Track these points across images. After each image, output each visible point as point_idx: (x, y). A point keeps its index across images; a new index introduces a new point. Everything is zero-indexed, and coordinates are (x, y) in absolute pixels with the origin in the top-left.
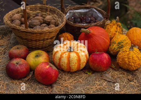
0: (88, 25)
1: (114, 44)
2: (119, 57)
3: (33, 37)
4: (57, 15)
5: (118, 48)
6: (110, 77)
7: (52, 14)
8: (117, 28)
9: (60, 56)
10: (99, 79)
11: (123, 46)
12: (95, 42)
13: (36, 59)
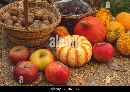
0: (80, 16)
1: (111, 32)
2: (121, 45)
3: (33, 36)
4: (47, 9)
5: (115, 35)
6: (117, 66)
7: (41, 8)
8: (107, 15)
9: (67, 53)
10: (107, 70)
11: (119, 33)
12: (95, 33)
13: (43, 59)
